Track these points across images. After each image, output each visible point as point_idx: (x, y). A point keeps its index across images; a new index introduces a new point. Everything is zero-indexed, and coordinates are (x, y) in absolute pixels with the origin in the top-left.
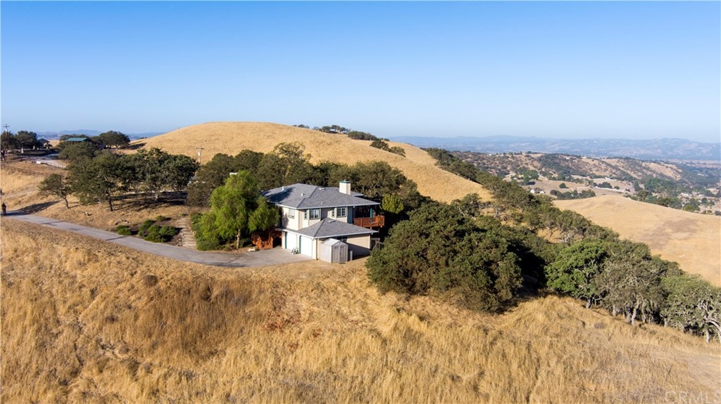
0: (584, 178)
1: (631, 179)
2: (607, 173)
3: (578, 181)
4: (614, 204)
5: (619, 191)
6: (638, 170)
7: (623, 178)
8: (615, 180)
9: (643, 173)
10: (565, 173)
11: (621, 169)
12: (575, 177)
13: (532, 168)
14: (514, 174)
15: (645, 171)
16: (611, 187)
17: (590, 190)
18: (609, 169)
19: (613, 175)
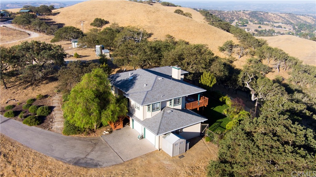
0: (269, 23)
1: (291, 24)
2: (280, 21)
3: (267, 24)
4: (291, 40)
5: (286, 29)
6: (294, 19)
7: (288, 23)
8: (284, 24)
9: (297, 20)
10: (261, 21)
11: (287, 19)
12: (265, 23)
13: (245, 18)
14: (237, 21)
15: (298, 20)
16: (282, 28)
17: (272, 29)
18: (281, 18)
19: (283, 22)
